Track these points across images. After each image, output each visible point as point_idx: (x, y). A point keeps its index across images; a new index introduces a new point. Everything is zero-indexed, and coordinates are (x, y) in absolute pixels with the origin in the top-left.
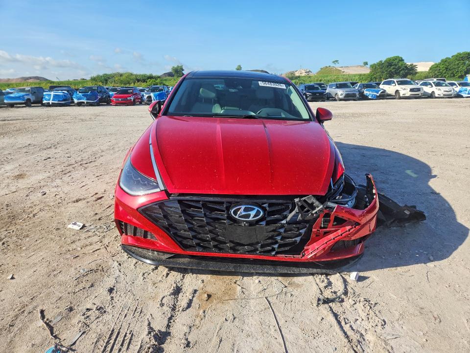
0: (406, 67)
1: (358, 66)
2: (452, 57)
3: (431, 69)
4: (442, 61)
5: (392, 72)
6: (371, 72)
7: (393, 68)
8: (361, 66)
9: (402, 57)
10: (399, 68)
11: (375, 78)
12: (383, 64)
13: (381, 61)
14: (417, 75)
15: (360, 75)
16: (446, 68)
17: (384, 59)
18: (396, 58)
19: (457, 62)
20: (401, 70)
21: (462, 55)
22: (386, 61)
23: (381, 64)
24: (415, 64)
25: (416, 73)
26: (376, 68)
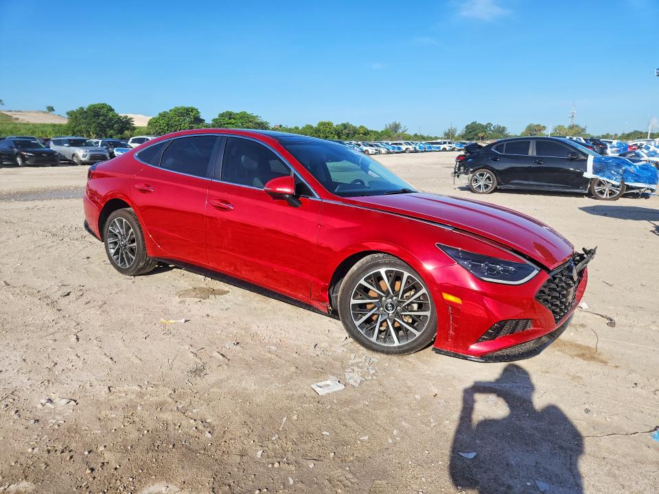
0: (119, 119)
1: (38, 112)
2: (170, 111)
3: (149, 124)
4: (160, 115)
5: (102, 125)
6: (70, 123)
7: (103, 120)
8: (44, 112)
9: (111, 105)
10: (111, 119)
11: (78, 131)
12: (86, 112)
13: (82, 109)
14: (136, 131)
15: (54, 125)
16: (168, 125)
17: (86, 106)
18: (103, 106)
19: (178, 118)
20: (115, 123)
21: (180, 111)
22: (89, 109)
23: (82, 112)
24: (130, 116)
25: (134, 129)
26: (76, 117)
